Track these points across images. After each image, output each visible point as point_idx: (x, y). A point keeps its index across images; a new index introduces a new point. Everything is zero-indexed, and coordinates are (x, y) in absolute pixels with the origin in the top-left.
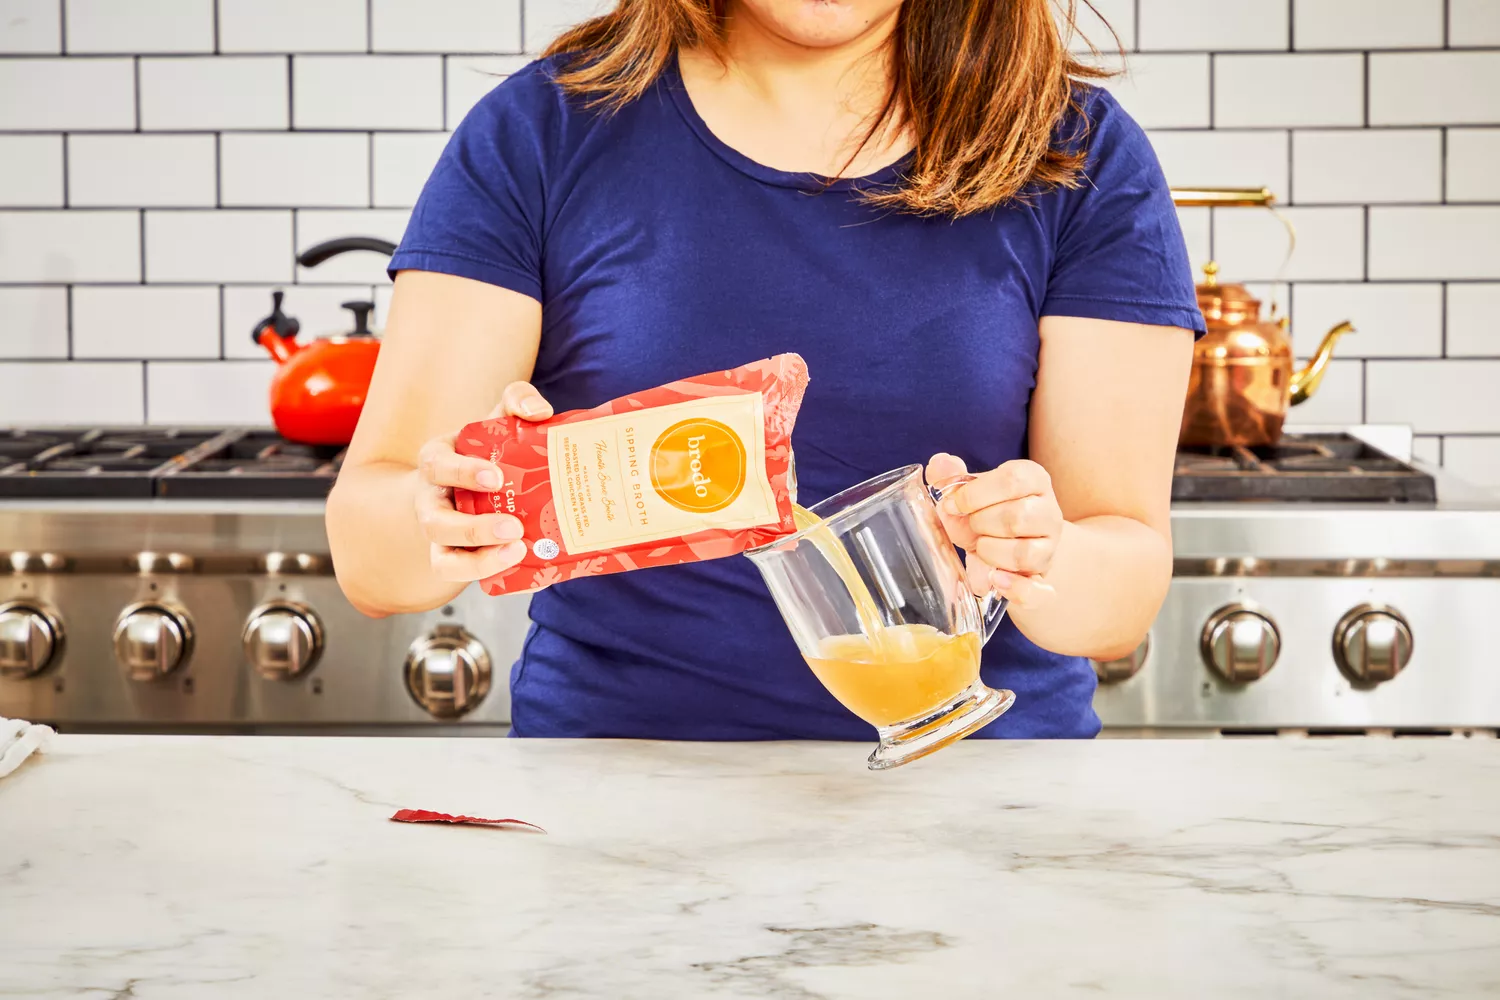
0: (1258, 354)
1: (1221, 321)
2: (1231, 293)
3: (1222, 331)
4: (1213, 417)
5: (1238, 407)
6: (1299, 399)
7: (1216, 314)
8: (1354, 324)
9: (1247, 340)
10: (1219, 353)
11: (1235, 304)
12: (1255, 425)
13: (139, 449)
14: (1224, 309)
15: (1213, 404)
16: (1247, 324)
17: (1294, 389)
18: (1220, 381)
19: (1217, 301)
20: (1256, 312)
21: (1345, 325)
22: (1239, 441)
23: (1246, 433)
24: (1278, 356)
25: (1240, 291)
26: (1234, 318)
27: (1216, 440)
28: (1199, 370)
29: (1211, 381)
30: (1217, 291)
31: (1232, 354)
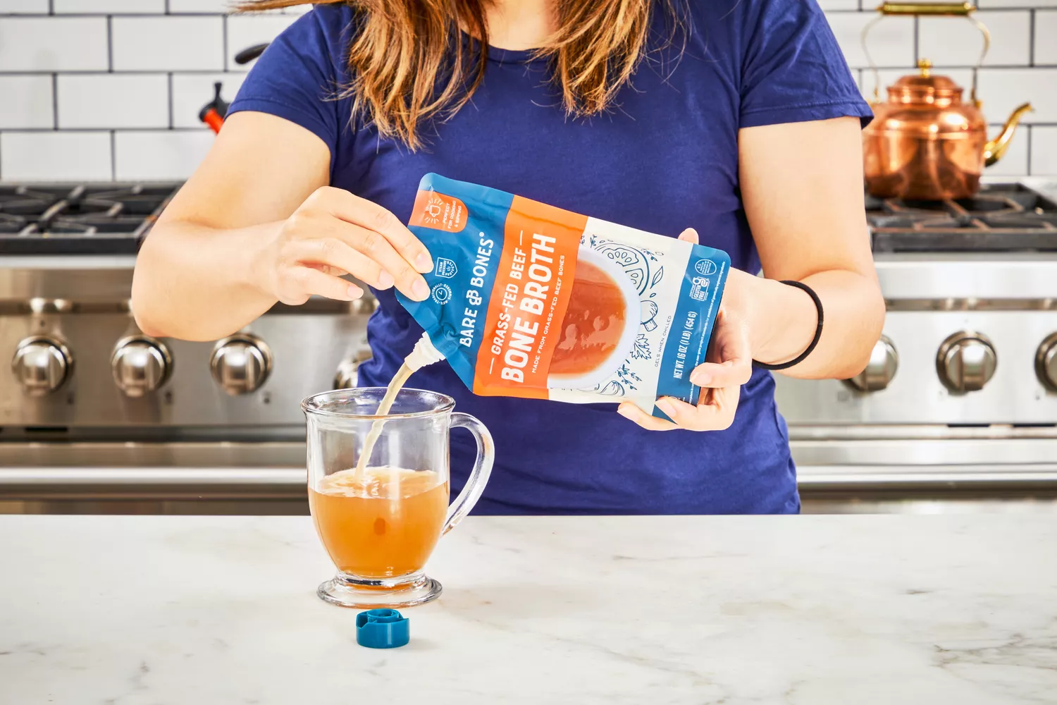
0: (961, 130)
1: (933, 105)
2: (941, 83)
3: (934, 112)
4: (928, 177)
5: (947, 169)
6: (990, 162)
7: (929, 99)
8: (1032, 106)
9: (955, 119)
10: (933, 129)
11: (945, 92)
12: (959, 183)
13: (117, 207)
14: (936, 96)
15: (927, 167)
16: (955, 106)
17: (988, 155)
18: (932, 155)
19: (931, 90)
20: (960, 97)
21: (1026, 106)
22: (947, 195)
23: (952, 189)
24: (977, 130)
25: (948, 81)
26: (943, 103)
27: (929, 195)
28: (917, 143)
29: (926, 151)
30: (930, 81)
31: (943, 130)
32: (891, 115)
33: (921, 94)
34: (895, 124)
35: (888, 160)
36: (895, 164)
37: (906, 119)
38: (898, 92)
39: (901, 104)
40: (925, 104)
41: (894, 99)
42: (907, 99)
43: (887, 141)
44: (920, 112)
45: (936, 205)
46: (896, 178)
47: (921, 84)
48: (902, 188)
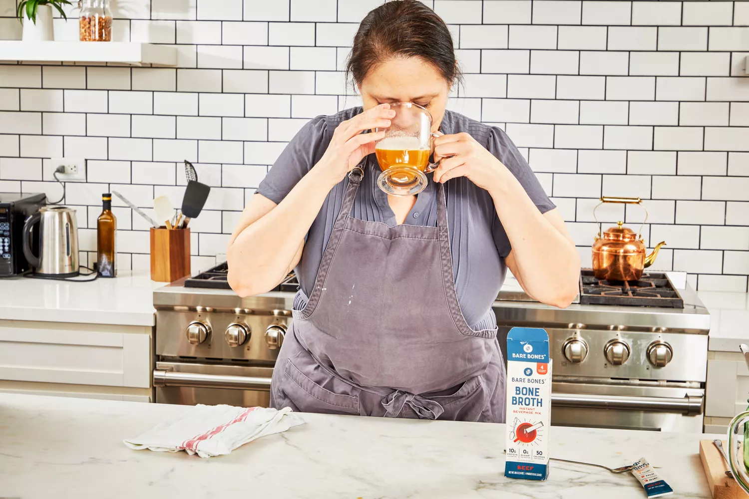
0: (634, 251)
1: (622, 241)
2: (626, 232)
3: (624, 244)
4: (619, 271)
5: (627, 267)
6: (648, 265)
7: (621, 239)
8: (665, 243)
9: (631, 247)
11: (627, 236)
12: (632, 274)
14: (624, 237)
15: (619, 267)
16: (631, 242)
17: (646, 262)
18: (621, 261)
19: (621, 235)
20: (634, 238)
21: (663, 243)
22: (627, 278)
23: (630, 276)
24: (641, 252)
25: (629, 230)
26: (627, 240)
27: (619, 279)
28: (615, 257)
29: (618, 260)
30: (622, 231)
31: (625, 252)
32: (604, 245)
33: (618, 236)
34: (605, 248)
35: (603, 263)
36: (605, 264)
37: (610, 247)
38: (608, 235)
39: (609, 240)
40: (619, 240)
41: (606, 238)
42: (612, 238)
43: (602, 255)
44: (617, 244)
45: (621, 283)
46: (605, 271)
47: (618, 231)
48: (607, 275)
